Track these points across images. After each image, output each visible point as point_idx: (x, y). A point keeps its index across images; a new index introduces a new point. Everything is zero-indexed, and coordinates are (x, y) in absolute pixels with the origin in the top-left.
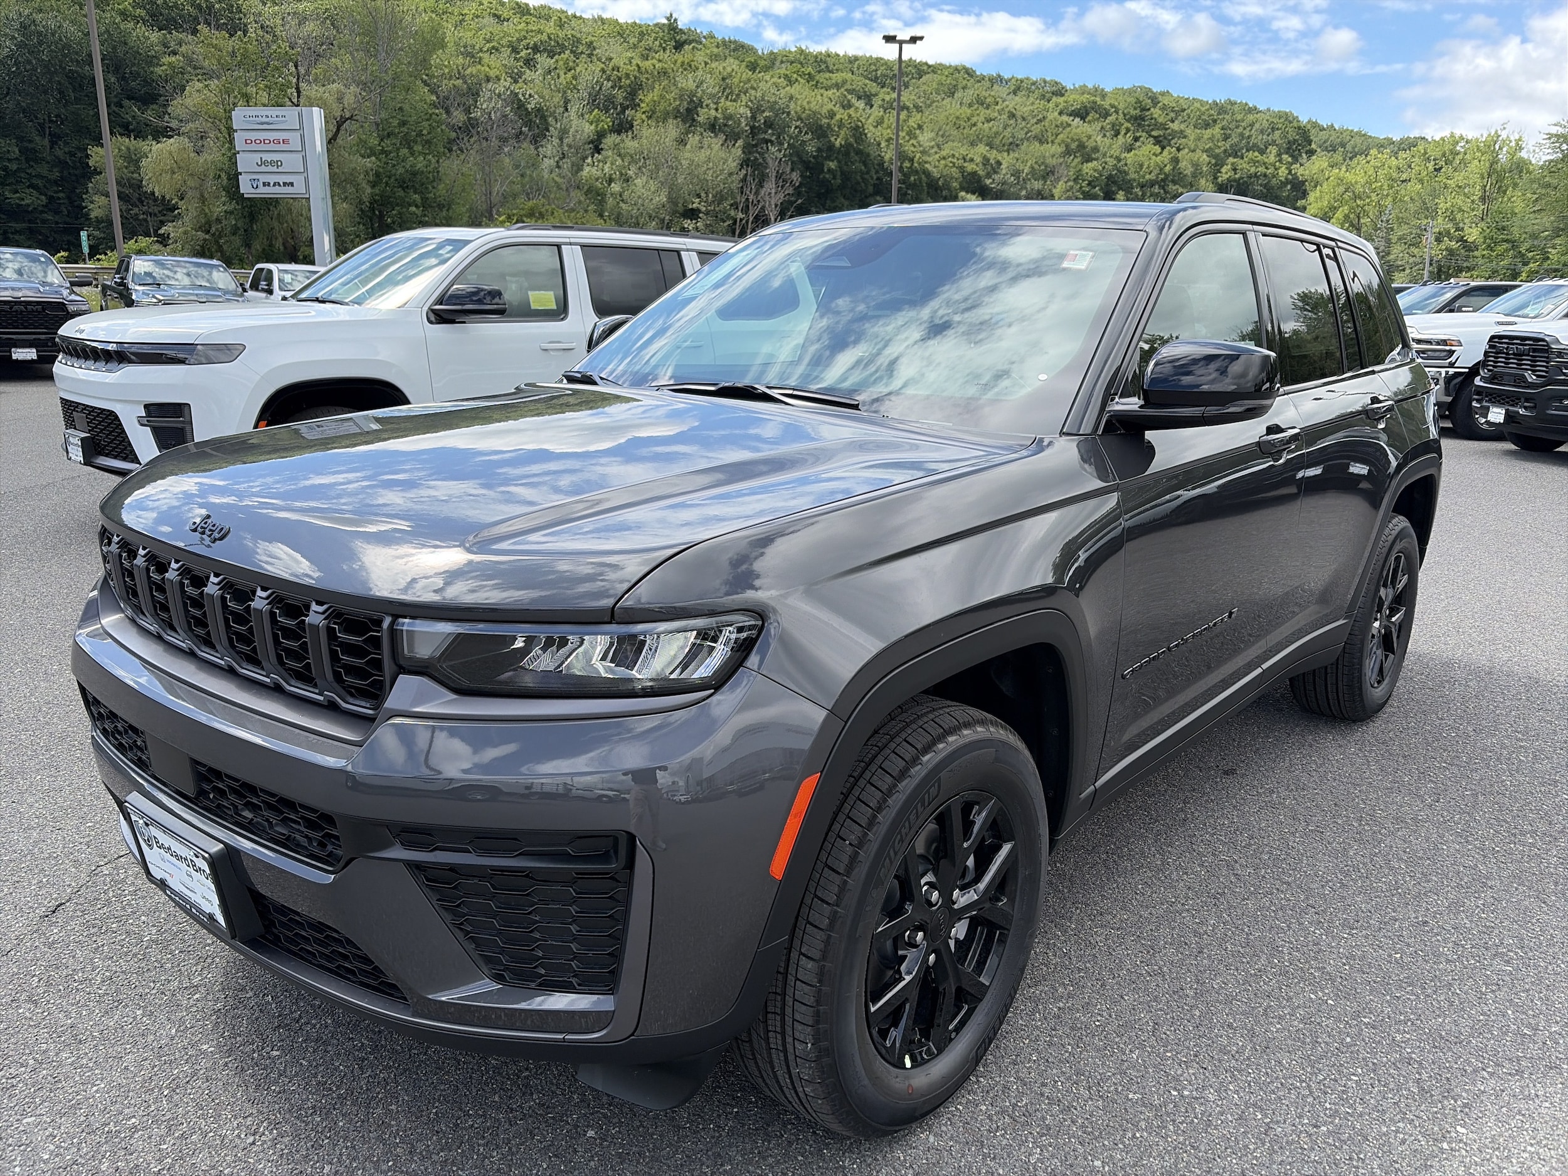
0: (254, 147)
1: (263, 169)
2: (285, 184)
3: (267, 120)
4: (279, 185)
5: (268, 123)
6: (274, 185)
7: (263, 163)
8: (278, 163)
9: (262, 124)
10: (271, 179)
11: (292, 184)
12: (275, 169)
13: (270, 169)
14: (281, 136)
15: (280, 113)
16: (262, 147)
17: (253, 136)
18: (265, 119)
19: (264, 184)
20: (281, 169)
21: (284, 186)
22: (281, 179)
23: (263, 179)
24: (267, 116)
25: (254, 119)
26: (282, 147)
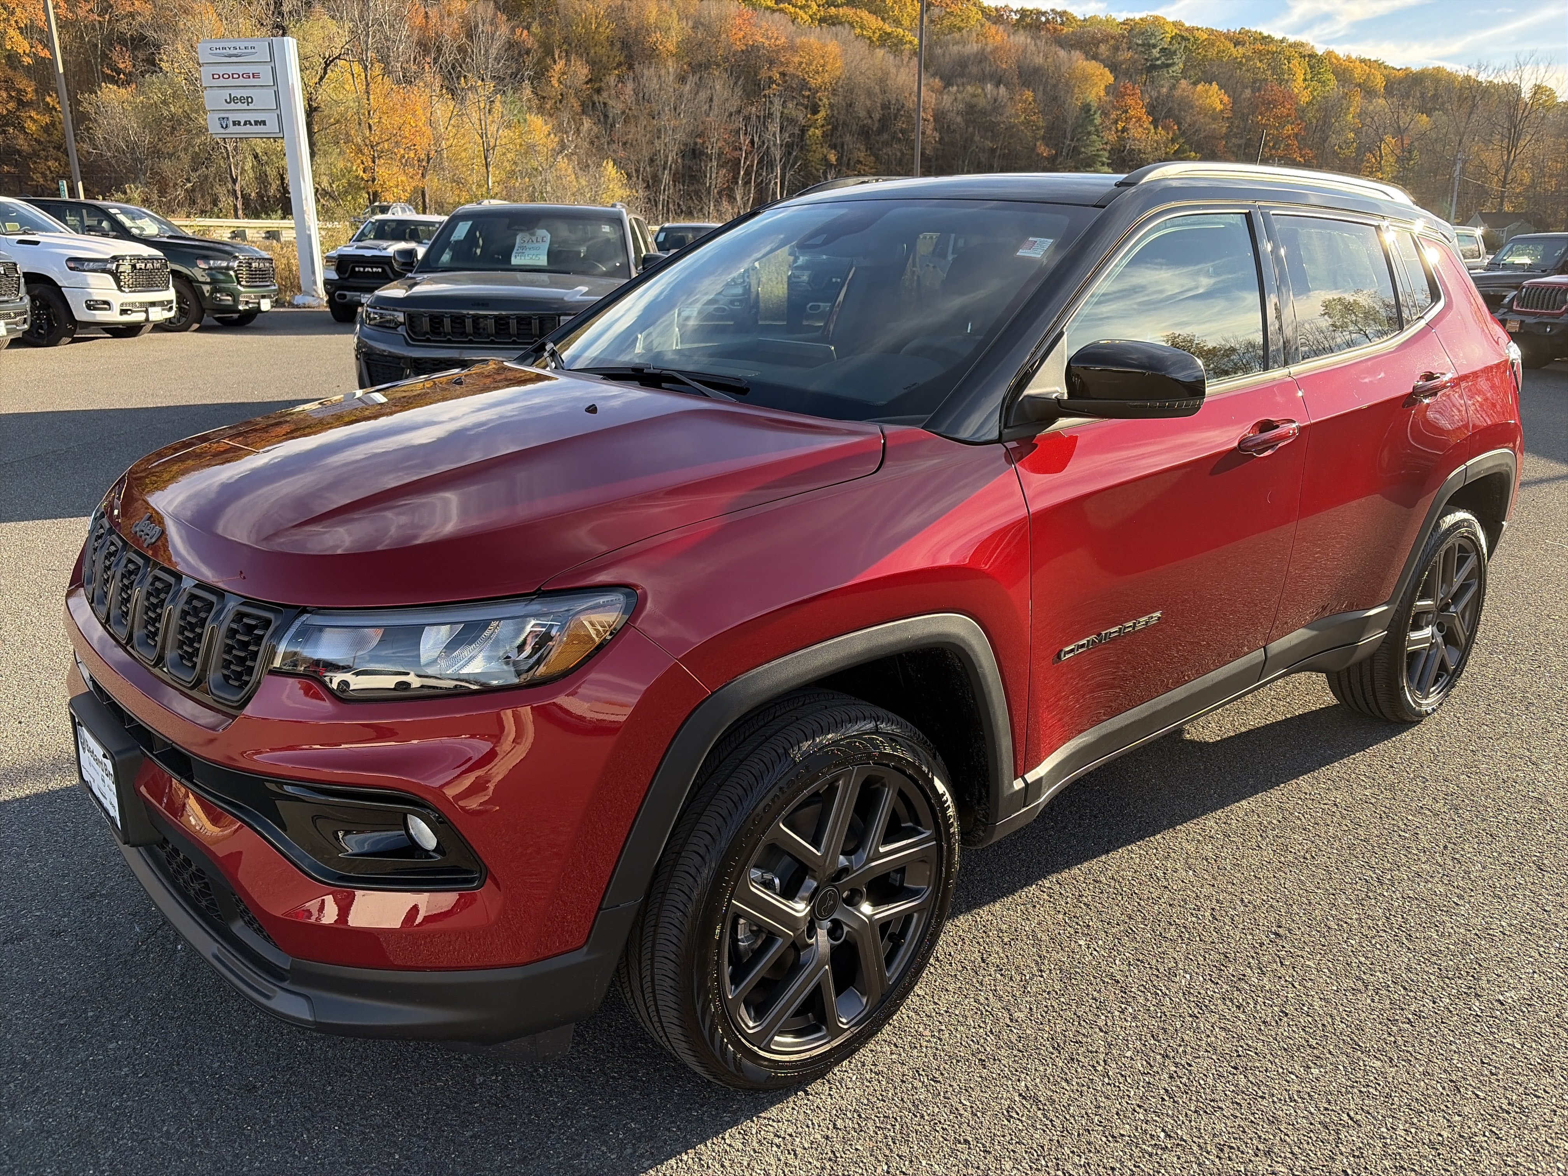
0: (221, 82)
1: (232, 106)
4: (251, 124)
6: (245, 124)
7: (233, 100)
10: (242, 117)
11: (264, 123)
12: (245, 106)
13: (240, 106)
17: (220, 70)
19: (234, 123)
20: (251, 106)
21: (256, 124)
22: (253, 117)
23: (233, 117)
24: (235, 48)
25: (221, 51)
26: (252, 81)
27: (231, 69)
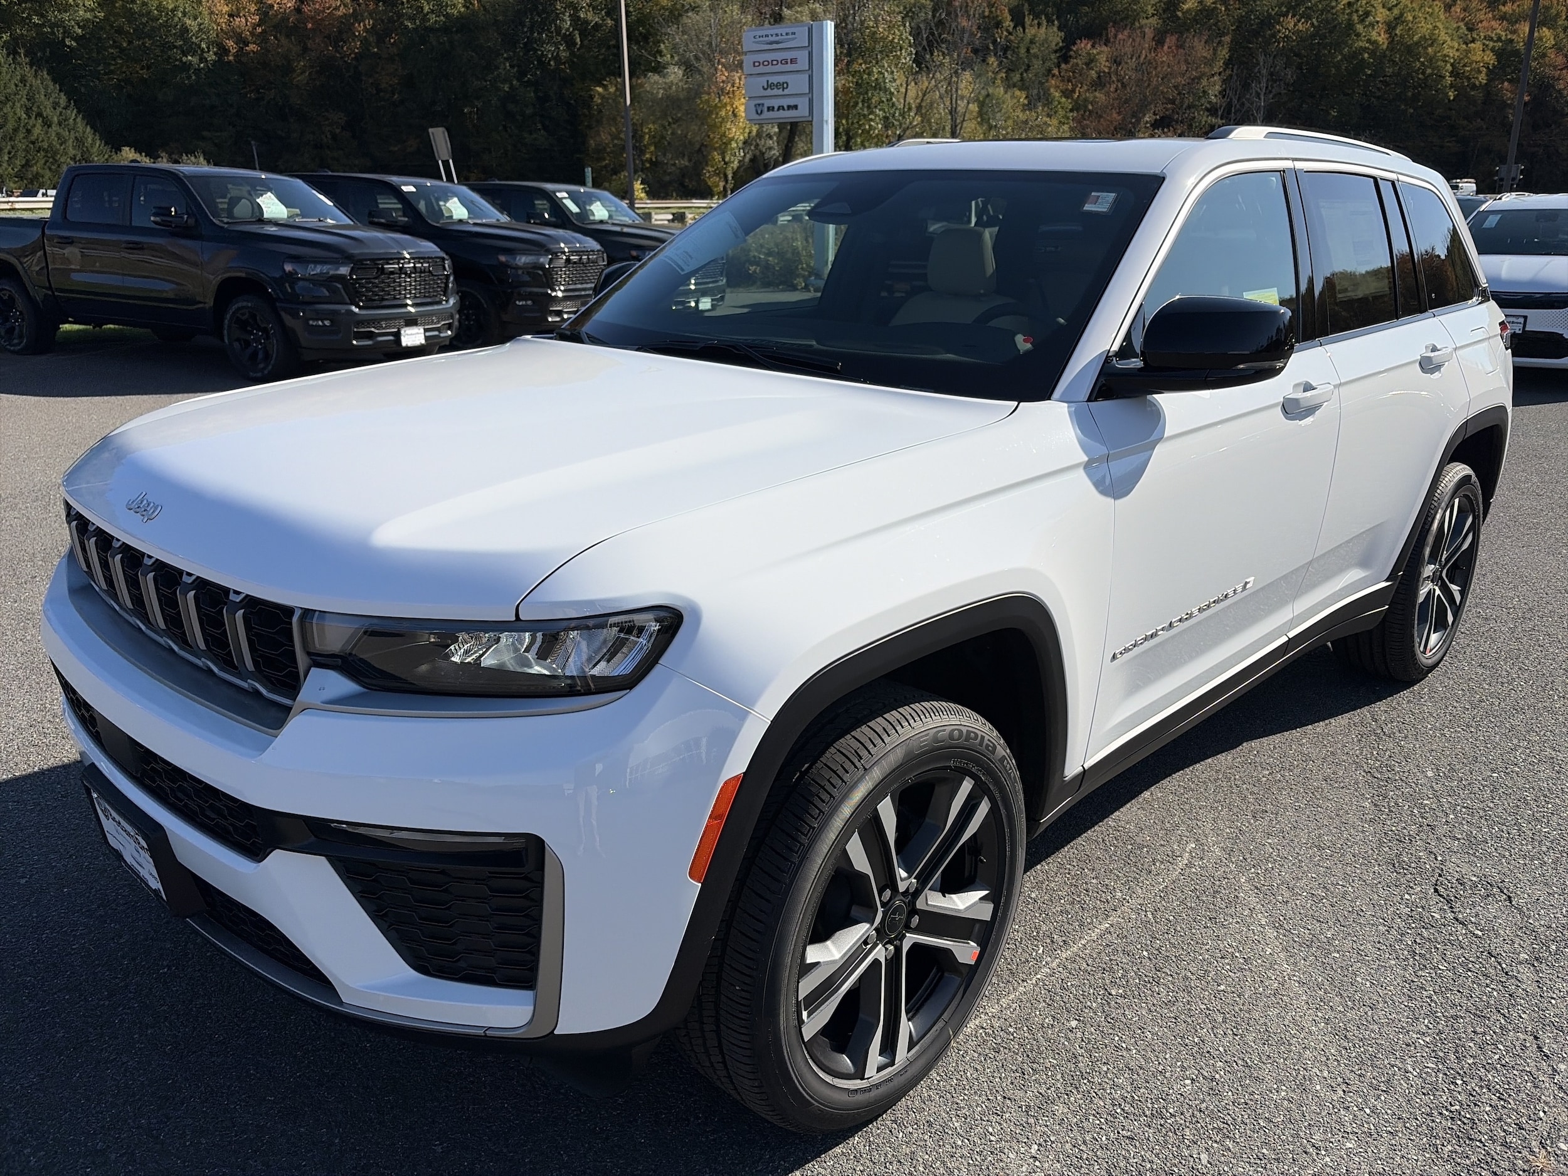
0: (761, 69)
1: (769, 92)
2: (789, 107)
3: (777, 39)
4: (784, 109)
5: (777, 42)
6: (778, 109)
7: (770, 86)
8: (783, 86)
9: (771, 43)
10: (776, 103)
11: (796, 107)
12: (780, 92)
13: (776, 92)
14: (788, 55)
15: (790, 30)
16: (770, 69)
17: (761, 57)
18: (774, 38)
19: (769, 109)
20: (786, 92)
21: (788, 109)
22: (786, 102)
23: (768, 103)
24: (777, 35)
25: (764, 39)
26: (789, 67)
27: (769, 56)
